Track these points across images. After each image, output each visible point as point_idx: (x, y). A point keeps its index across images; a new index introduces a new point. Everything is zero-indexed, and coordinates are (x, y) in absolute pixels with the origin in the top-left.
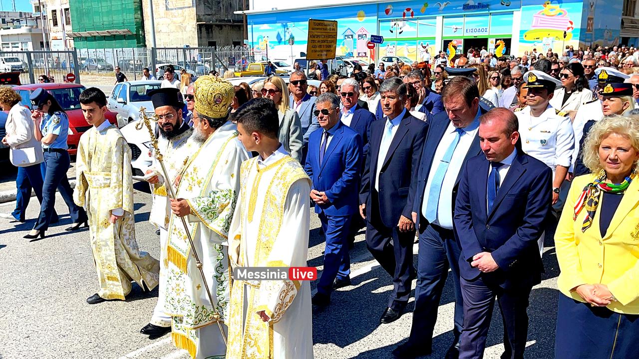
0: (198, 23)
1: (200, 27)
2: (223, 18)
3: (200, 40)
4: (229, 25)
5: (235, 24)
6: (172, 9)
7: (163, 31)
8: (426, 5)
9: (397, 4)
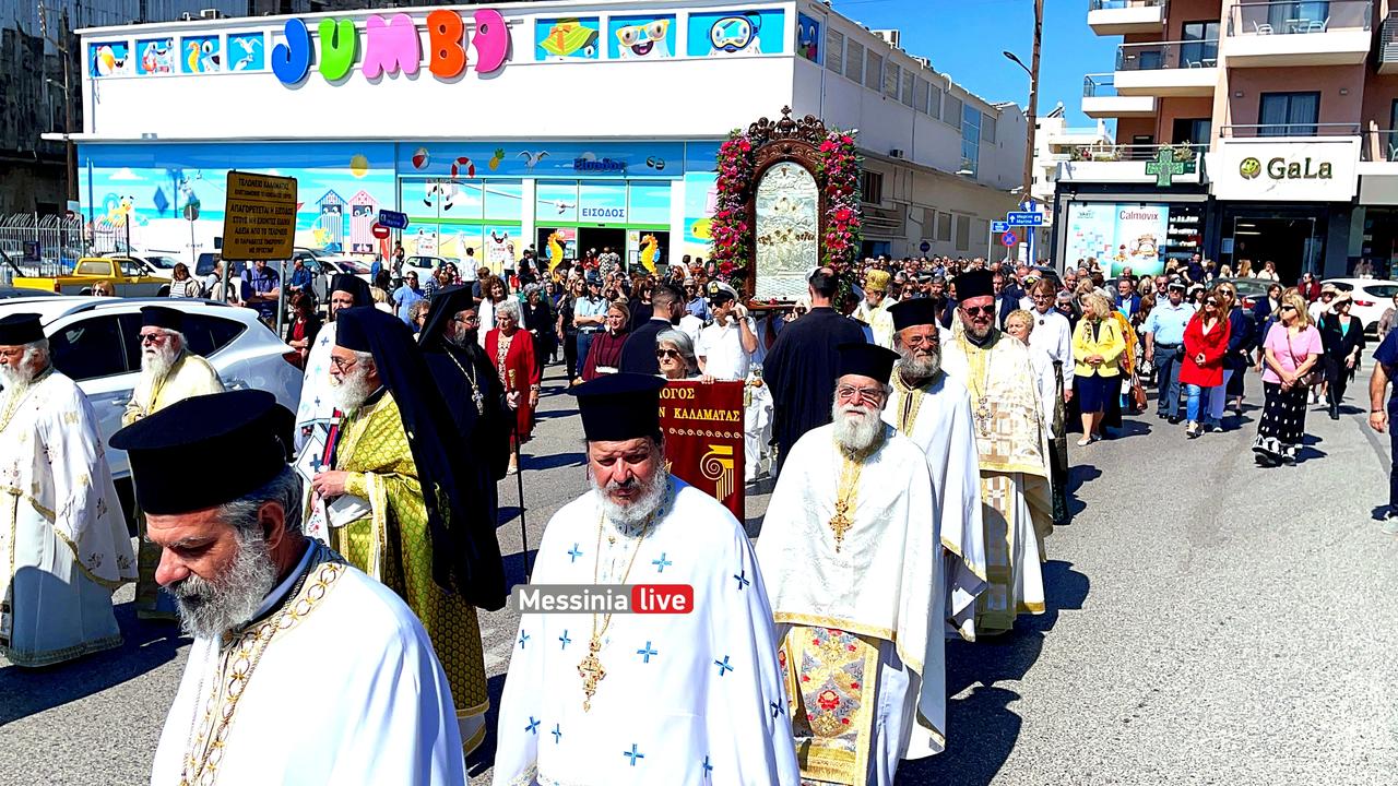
4: (27, 164)
5: (45, 162)
8: (500, 154)
9: (438, 146)
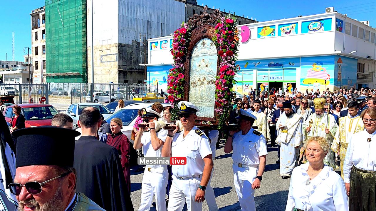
0: (118, 70)
1: (119, 72)
2: (133, 67)
3: (119, 79)
4: (136, 71)
5: (140, 71)
6: (104, 62)
7: (98, 74)
8: (247, 63)
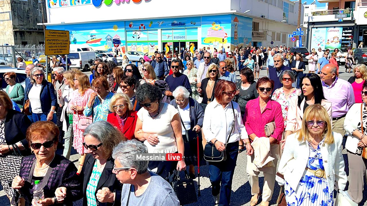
0: (14, 30)
1: (15, 33)
2: (32, 27)
3: (15, 40)
4: (36, 32)
5: (40, 31)
8: (151, 23)
9: (135, 21)
